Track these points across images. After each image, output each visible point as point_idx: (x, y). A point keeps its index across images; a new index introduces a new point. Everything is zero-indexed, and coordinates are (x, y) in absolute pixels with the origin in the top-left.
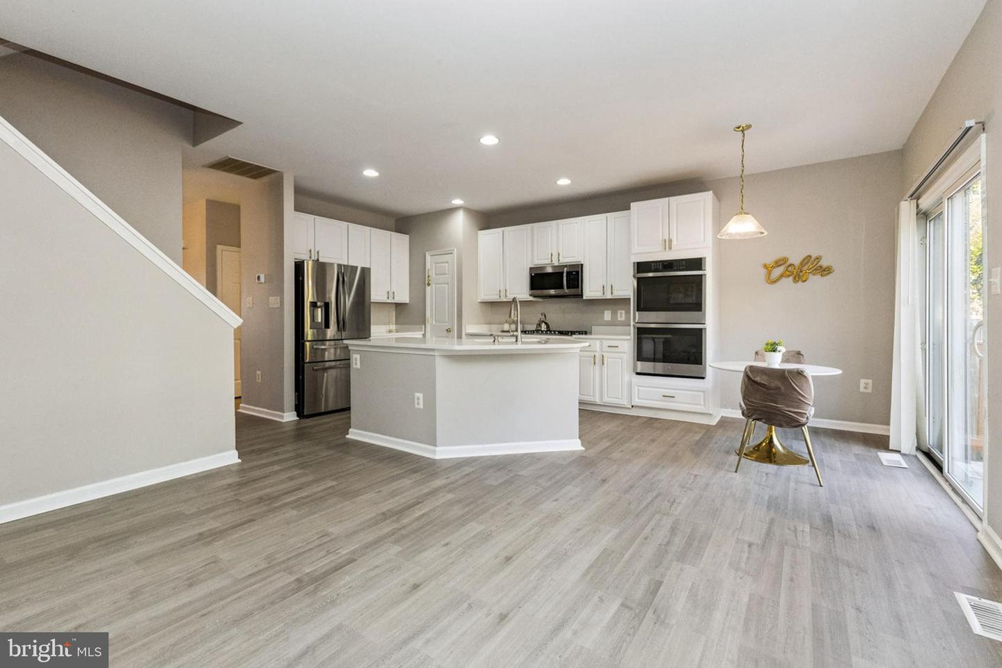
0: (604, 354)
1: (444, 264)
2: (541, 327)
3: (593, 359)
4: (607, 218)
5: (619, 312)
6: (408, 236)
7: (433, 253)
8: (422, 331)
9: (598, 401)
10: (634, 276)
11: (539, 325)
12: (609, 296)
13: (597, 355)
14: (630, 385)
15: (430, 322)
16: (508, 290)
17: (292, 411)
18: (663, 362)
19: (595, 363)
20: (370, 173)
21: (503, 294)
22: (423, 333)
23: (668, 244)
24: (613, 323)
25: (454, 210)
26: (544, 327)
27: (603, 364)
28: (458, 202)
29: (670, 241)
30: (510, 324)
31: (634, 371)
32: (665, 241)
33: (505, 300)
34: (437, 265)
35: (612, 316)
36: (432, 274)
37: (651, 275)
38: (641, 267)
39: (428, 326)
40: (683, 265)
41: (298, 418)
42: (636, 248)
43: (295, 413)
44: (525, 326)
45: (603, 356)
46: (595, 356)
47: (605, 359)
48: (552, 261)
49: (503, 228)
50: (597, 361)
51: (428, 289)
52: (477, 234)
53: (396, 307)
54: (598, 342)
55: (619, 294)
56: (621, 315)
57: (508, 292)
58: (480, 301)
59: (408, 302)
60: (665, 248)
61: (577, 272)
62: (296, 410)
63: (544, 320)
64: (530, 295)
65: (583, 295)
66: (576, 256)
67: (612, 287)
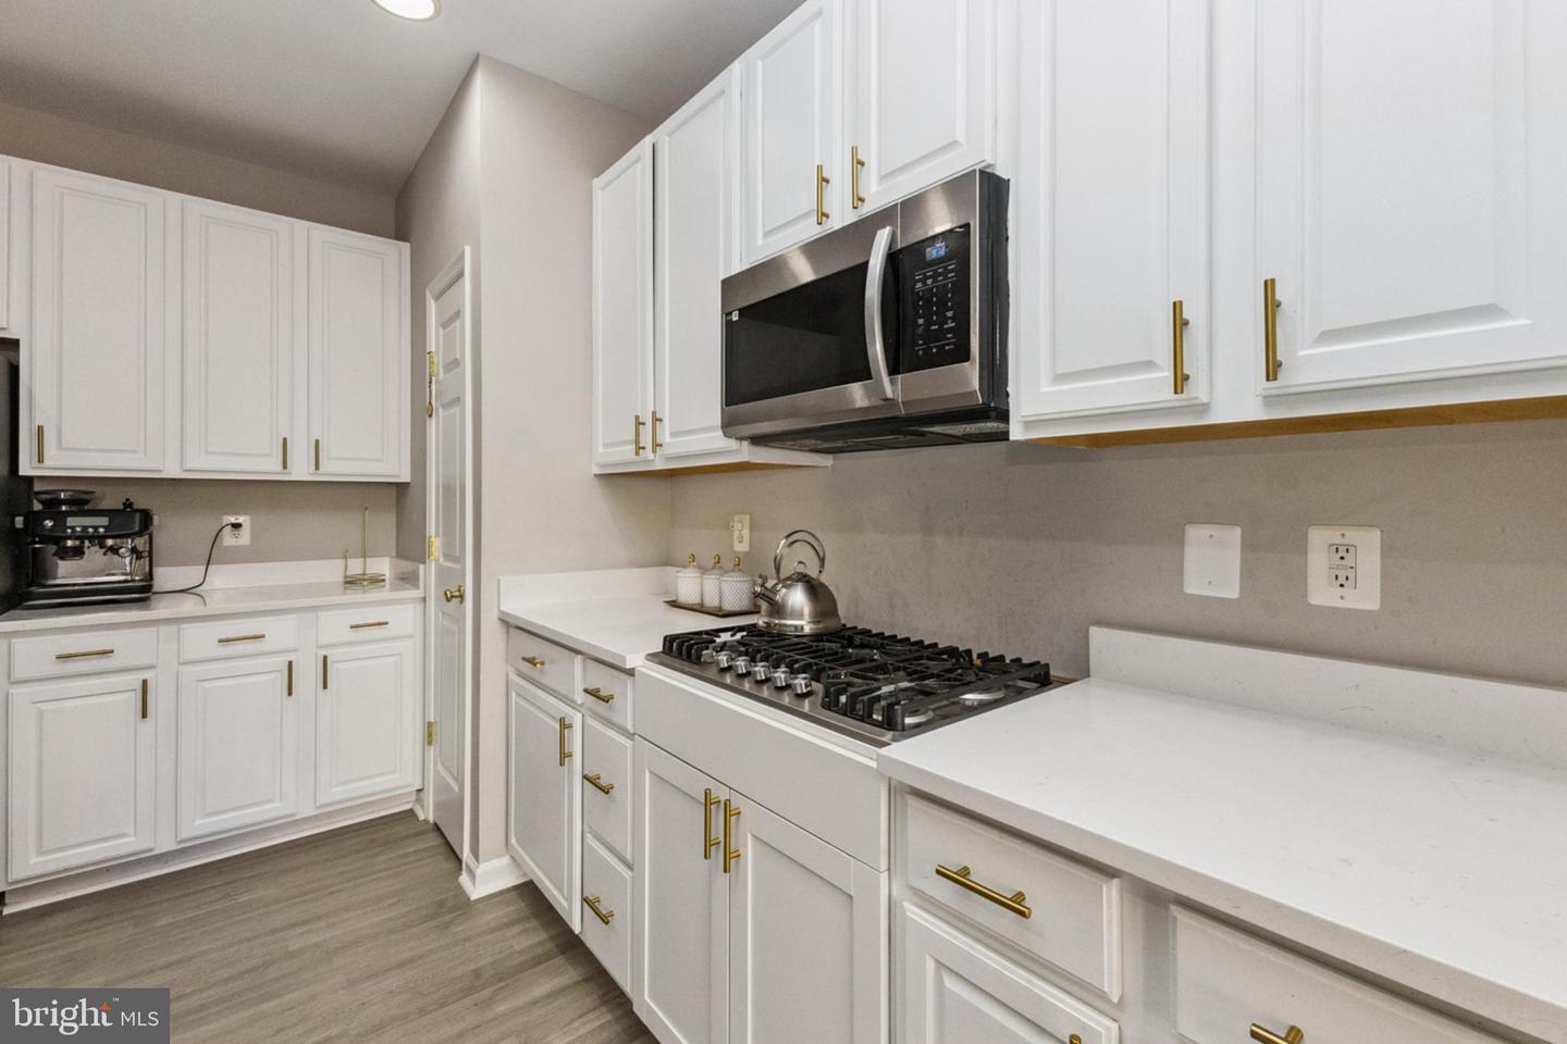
1: (454, 325)
5: (1323, 537)
6: (407, 246)
16: (664, 416)
21: (648, 435)
22: (421, 593)
24: (1261, 621)
34: (446, 331)
35: (1247, 571)
36: (438, 368)
48: (823, 216)
51: (431, 428)
56: (1342, 565)
57: (663, 420)
58: (596, 470)
59: (408, 480)
61: (958, 240)
63: (813, 573)
64: (729, 425)
65: (1004, 416)
66: (960, 138)
67: (1271, 306)
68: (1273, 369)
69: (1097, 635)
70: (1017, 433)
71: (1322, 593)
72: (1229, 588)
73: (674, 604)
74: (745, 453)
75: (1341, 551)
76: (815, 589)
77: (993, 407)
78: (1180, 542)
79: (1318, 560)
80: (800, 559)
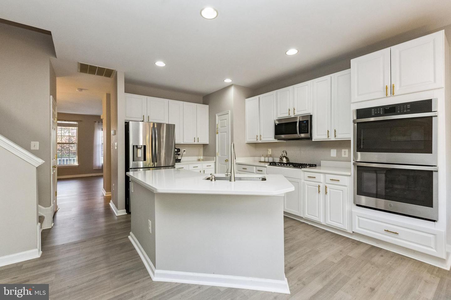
0: (327, 185)
1: (224, 121)
2: (282, 160)
3: (318, 188)
4: (331, 77)
5: (343, 150)
6: (208, 106)
7: (220, 114)
8: (214, 160)
9: (322, 221)
10: (354, 121)
11: (281, 159)
12: (332, 138)
13: (321, 185)
14: (351, 213)
15: (218, 155)
16: (262, 135)
17: (123, 209)
18: (385, 199)
19: (319, 192)
20: (160, 64)
21: (259, 138)
22: (215, 161)
23: (391, 90)
24: (338, 159)
25: (229, 87)
26: (285, 160)
27: (326, 193)
28: (228, 81)
29: (392, 87)
30: (265, 157)
31: (354, 203)
32: (387, 88)
33: (260, 142)
34: (221, 121)
35: (337, 154)
36: (219, 127)
37: (372, 119)
38: (361, 113)
39: (217, 157)
40: (407, 109)
41: (127, 214)
42: (355, 97)
43: (125, 210)
44: (275, 158)
45: (326, 187)
46: (319, 186)
47: (328, 190)
48: (289, 114)
49: (259, 96)
50: (321, 190)
51: (217, 135)
52: (245, 100)
53: (203, 147)
54: (322, 175)
55: (341, 136)
56: (345, 153)
57: (262, 136)
58: (246, 142)
59: (208, 143)
60: (387, 95)
61: (307, 121)
62: (126, 209)
63: (286, 155)
64: (275, 138)
65: (312, 138)
66: (307, 109)
67: (335, 131)
68: (335, 136)
69: (321, 161)
70: (313, 140)
71: (343, 156)
72: (335, 156)
73: (260, 162)
74: (276, 141)
75: (345, 152)
76: (286, 158)
77: (310, 138)
78: (330, 152)
79: (343, 153)
80: (284, 154)
